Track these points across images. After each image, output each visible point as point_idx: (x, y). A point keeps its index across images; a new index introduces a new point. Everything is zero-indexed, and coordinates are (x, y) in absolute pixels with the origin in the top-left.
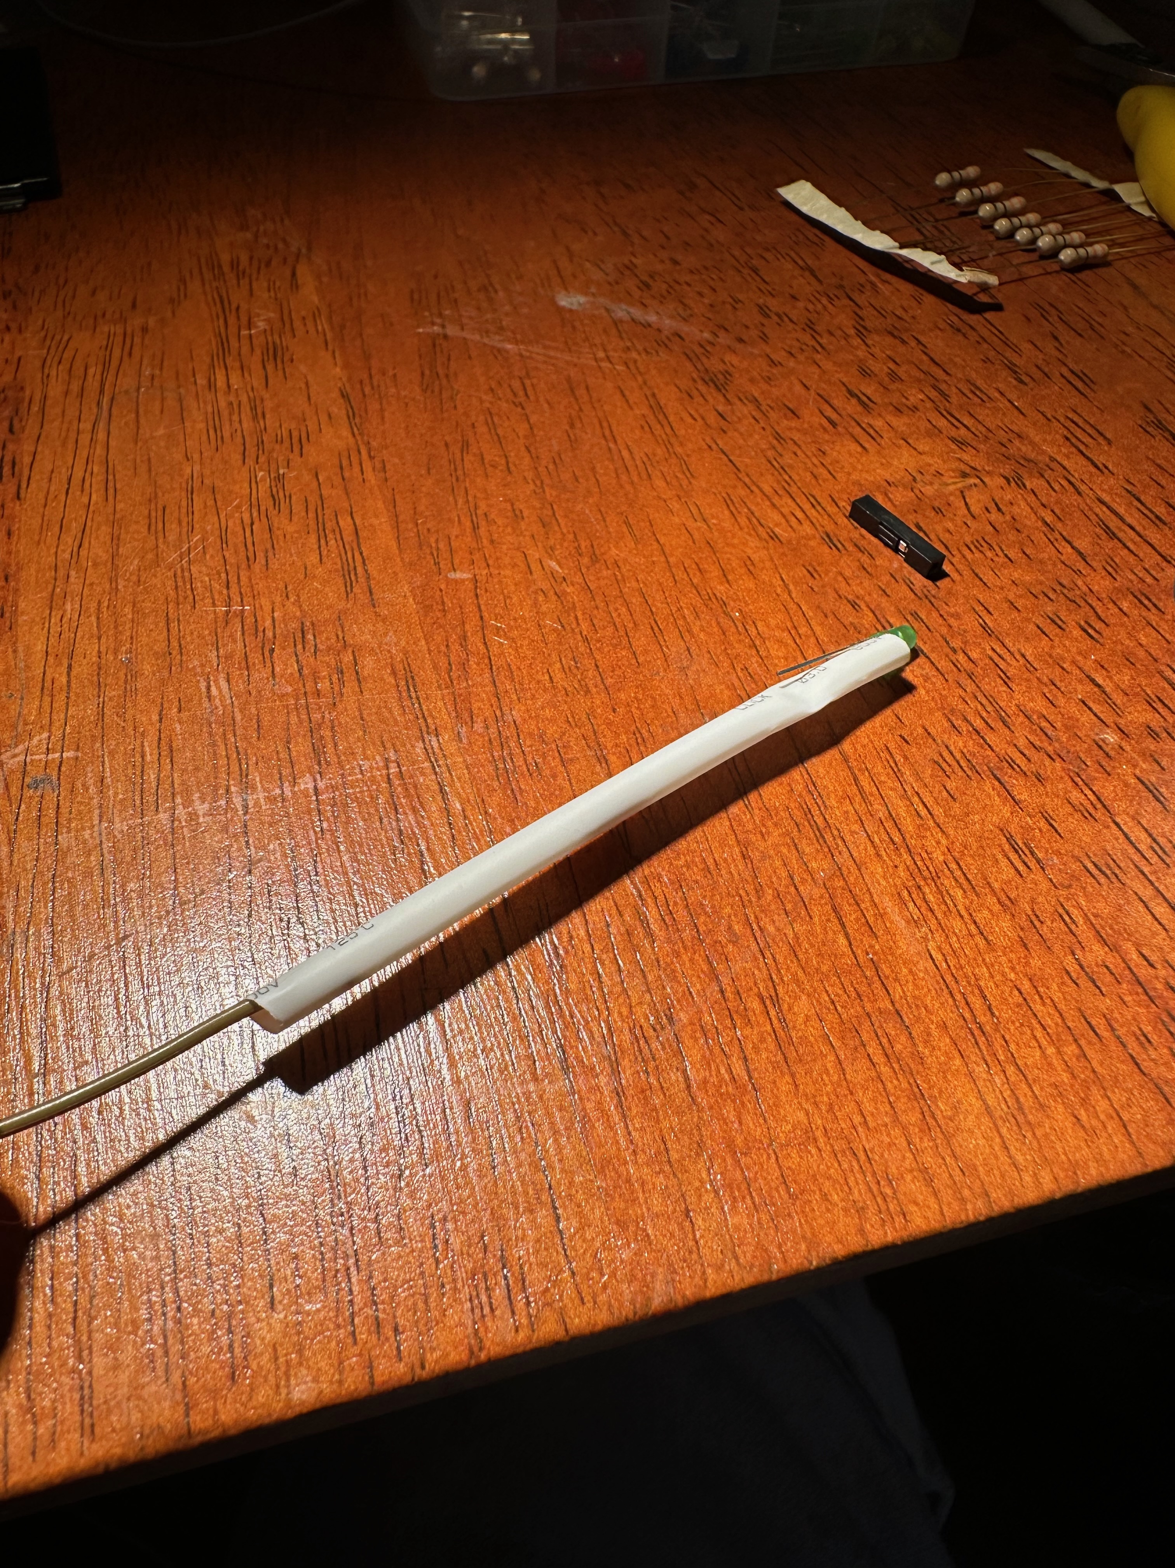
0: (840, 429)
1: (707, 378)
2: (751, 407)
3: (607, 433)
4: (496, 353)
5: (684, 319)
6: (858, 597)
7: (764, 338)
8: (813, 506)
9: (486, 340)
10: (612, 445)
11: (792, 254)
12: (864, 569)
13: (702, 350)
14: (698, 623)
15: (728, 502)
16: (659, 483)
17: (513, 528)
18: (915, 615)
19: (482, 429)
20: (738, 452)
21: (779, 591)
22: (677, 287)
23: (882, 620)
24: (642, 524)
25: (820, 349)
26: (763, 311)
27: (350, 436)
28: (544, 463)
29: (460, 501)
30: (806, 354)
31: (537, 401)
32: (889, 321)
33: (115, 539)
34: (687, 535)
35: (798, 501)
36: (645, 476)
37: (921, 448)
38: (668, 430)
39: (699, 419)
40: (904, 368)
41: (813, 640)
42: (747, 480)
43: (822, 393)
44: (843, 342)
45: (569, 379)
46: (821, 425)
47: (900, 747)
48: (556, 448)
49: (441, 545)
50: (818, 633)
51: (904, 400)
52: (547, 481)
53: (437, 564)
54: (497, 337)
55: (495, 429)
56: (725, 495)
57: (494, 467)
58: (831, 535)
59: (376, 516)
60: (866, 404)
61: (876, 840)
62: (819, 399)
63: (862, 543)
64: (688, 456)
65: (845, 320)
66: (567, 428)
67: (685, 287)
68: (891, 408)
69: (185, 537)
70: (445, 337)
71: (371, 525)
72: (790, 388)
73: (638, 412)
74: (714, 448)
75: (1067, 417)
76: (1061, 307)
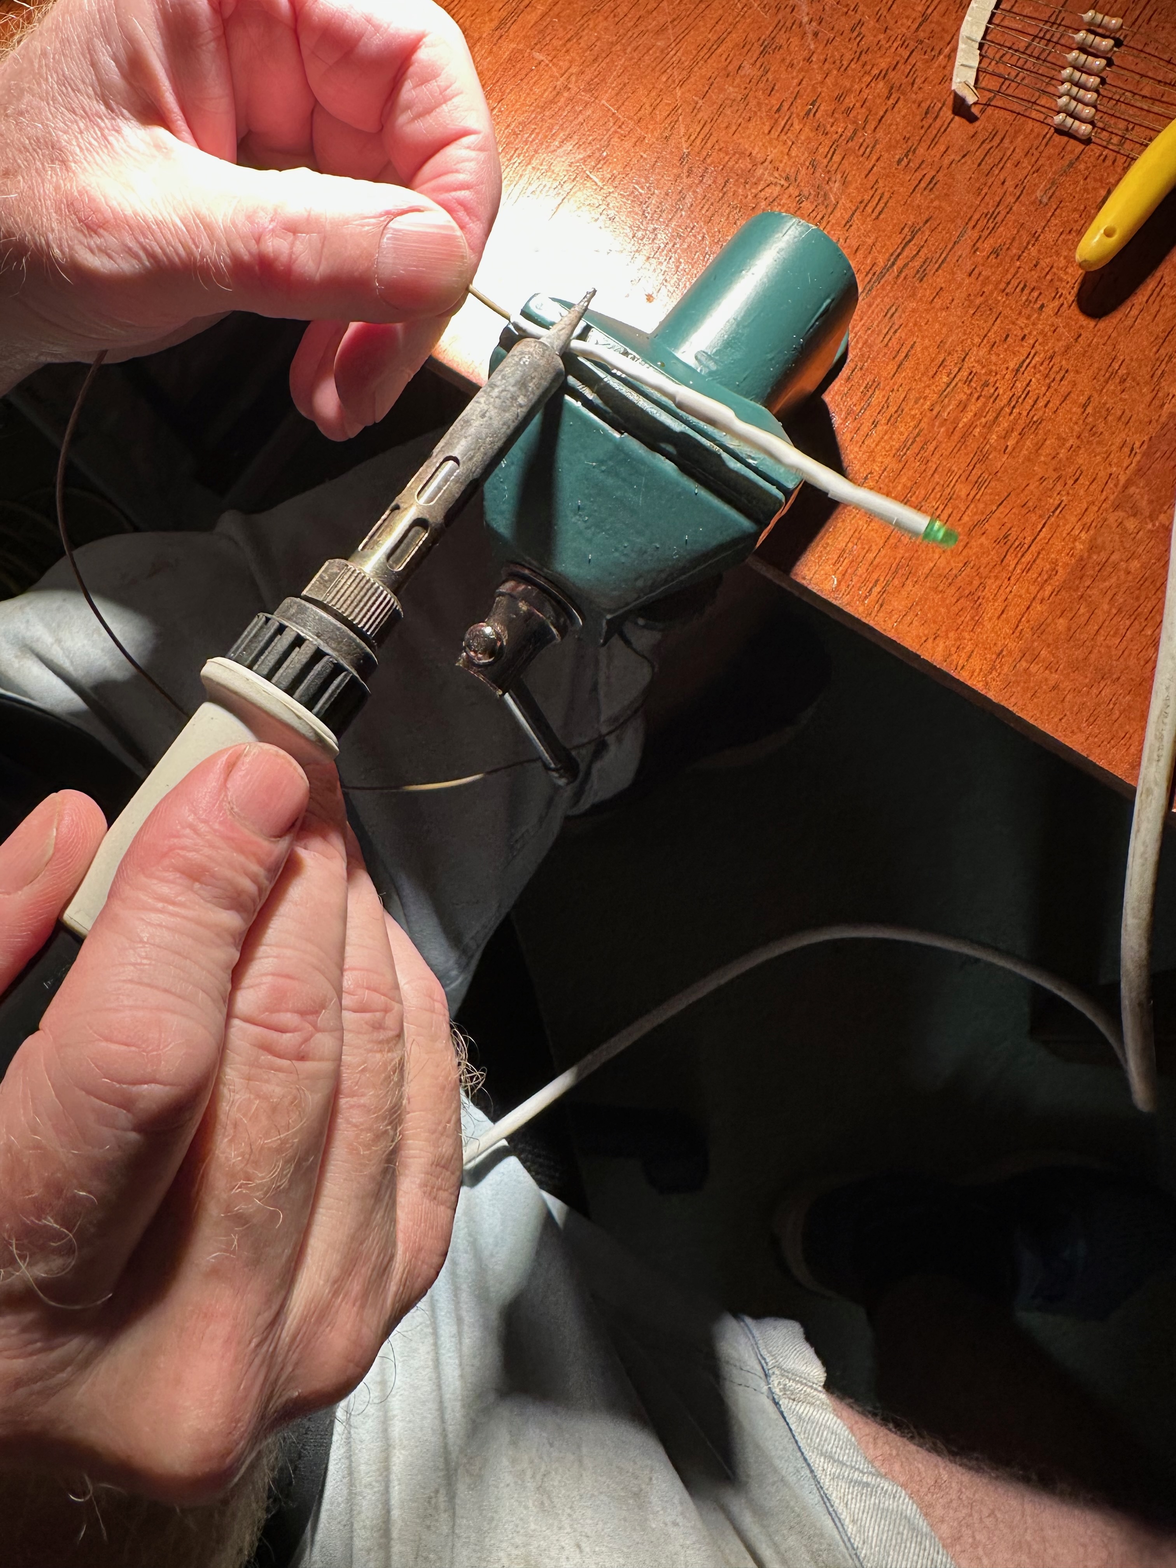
0: (777, 116)
1: (766, 43)
2: (759, 73)
8: (704, 138)
13: (789, 26)
20: (717, 90)
25: (842, 69)
26: (857, 26)
28: (636, 30)
29: (580, 23)
30: (832, 66)
35: (703, 131)
36: (663, 71)
37: (793, 151)
38: (707, 56)
39: (728, 61)
40: (862, 110)
42: (699, 105)
43: (801, 92)
46: (772, 107)
48: (649, 27)
53: (536, 44)
60: (809, 114)
62: (794, 93)
68: (816, 124)
72: (793, 78)
73: (710, 36)
74: (711, 80)
75: (883, 194)
76: (1007, 141)
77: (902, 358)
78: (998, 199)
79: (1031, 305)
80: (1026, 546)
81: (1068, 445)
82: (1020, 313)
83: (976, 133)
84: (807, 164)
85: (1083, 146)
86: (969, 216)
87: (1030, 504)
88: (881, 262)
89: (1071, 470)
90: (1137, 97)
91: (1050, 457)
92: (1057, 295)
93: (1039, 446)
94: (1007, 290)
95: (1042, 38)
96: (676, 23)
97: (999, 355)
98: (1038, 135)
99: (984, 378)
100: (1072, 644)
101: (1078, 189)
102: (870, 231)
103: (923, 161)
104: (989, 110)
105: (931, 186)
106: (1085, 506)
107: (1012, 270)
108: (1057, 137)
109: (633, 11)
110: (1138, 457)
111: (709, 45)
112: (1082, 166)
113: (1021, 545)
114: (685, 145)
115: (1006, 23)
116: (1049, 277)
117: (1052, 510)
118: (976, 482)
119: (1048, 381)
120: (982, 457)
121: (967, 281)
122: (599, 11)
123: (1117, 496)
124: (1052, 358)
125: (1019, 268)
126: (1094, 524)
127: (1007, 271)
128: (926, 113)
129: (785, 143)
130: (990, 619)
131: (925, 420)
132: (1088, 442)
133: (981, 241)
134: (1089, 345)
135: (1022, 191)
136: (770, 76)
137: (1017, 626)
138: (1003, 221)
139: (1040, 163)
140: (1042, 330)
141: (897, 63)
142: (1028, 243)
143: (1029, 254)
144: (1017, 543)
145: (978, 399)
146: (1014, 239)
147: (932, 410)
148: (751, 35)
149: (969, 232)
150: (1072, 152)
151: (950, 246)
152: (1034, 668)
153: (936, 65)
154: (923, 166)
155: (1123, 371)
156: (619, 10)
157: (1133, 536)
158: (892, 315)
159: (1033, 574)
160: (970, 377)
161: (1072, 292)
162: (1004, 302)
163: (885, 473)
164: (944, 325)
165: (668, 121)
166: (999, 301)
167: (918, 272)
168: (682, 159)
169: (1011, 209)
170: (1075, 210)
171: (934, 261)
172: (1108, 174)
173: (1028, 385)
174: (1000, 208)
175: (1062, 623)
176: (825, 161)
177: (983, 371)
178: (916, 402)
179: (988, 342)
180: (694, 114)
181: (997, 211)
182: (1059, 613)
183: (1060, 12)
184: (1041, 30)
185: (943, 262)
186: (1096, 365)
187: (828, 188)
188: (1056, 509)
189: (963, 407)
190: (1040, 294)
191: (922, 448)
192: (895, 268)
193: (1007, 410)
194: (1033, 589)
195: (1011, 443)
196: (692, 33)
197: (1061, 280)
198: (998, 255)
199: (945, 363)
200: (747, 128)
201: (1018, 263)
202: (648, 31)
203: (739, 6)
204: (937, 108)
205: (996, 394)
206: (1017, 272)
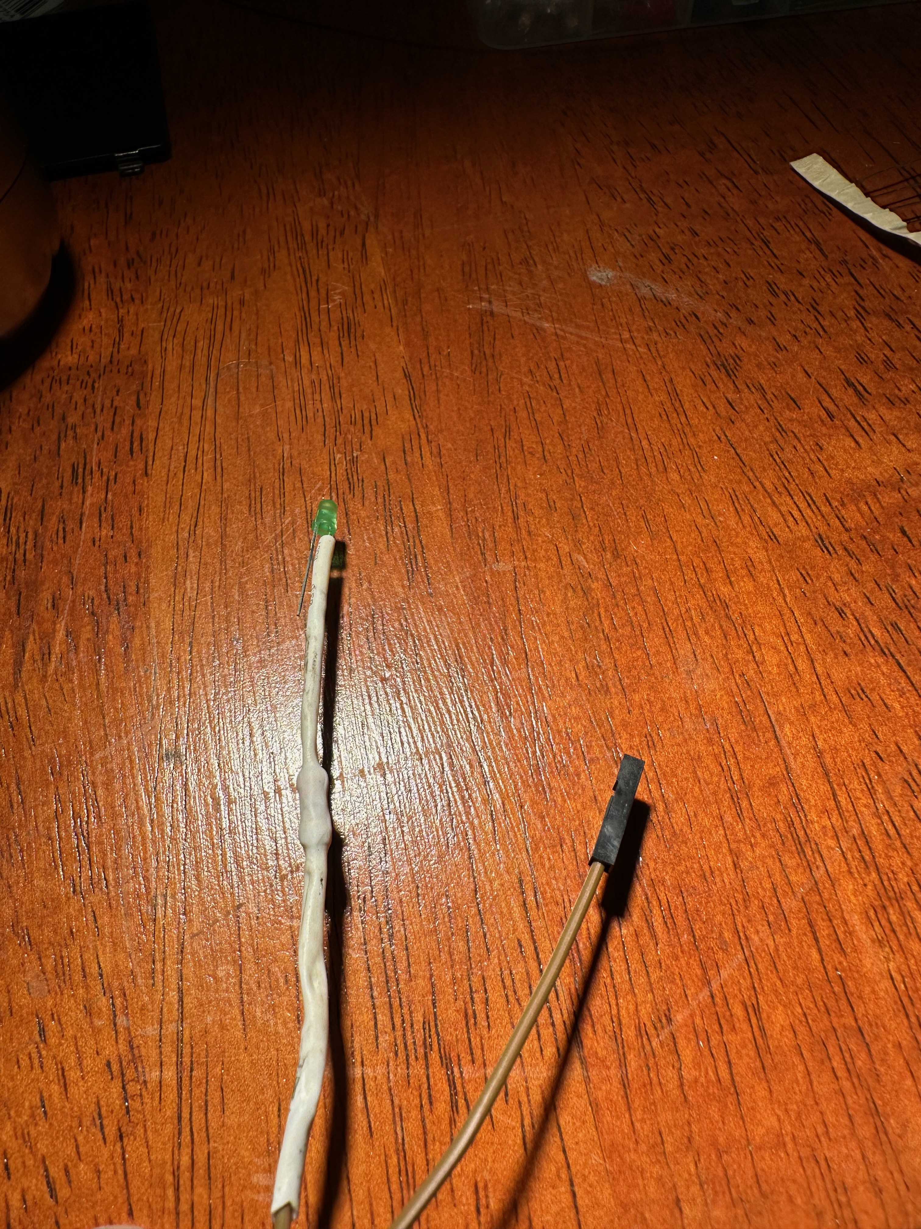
1: (719, 363)
2: (758, 396)
3: (630, 421)
4: (535, 331)
5: (701, 297)
6: (845, 605)
7: (772, 319)
8: (809, 505)
9: (526, 318)
10: (634, 435)
11: (801, 224)
12: (852, 574)
13: (715, 331)
14: (704, 625)
15: (733, 499)
16: (674, 476)
17: (547, 519)
18: (895, 626)
19: (523, 414)
20: (744, 445)
21: (775, 594)
22: (695, 261)
23: (865, 629)
24: (658, 520)
25: (822, 333)
26: (772, 288)
27: (412, 418)
28: (574, 450)
29: (503, 491)
30: (809, 337)
31: (570, 385)
32: (887, 300)
33: (224, 518)
34: (697, 533)
35: (796, 498)
36: (661, 469)
37: (909, 444)
38: (683, 419)
39: (710, 407)
40: (899, 355)
41: (802, 648)
42: (751, 474)
43: (822, 381)
44: (844, 325)
45: (597, 363)
46: (819, 416)
47: (874, 764)
49: (487, 535)
50: (808, 642)
51: (897, 391)
52: (577, 471)
54: (536, 315)
55: (533, 413)
56: (731, 491)
57: (532, 454)
58: (824, 536)
59: (434, 504)
60: (862, 393)
61: (849, 856)
62: (817, 385)
63: (851, 547)
64: (700, 447)
65: (845, 299)
66: (595, 414)
67: (702, 261)
68: (884, 400)
69: (278, 520)
70: (492, 314)
71: (429, 512)
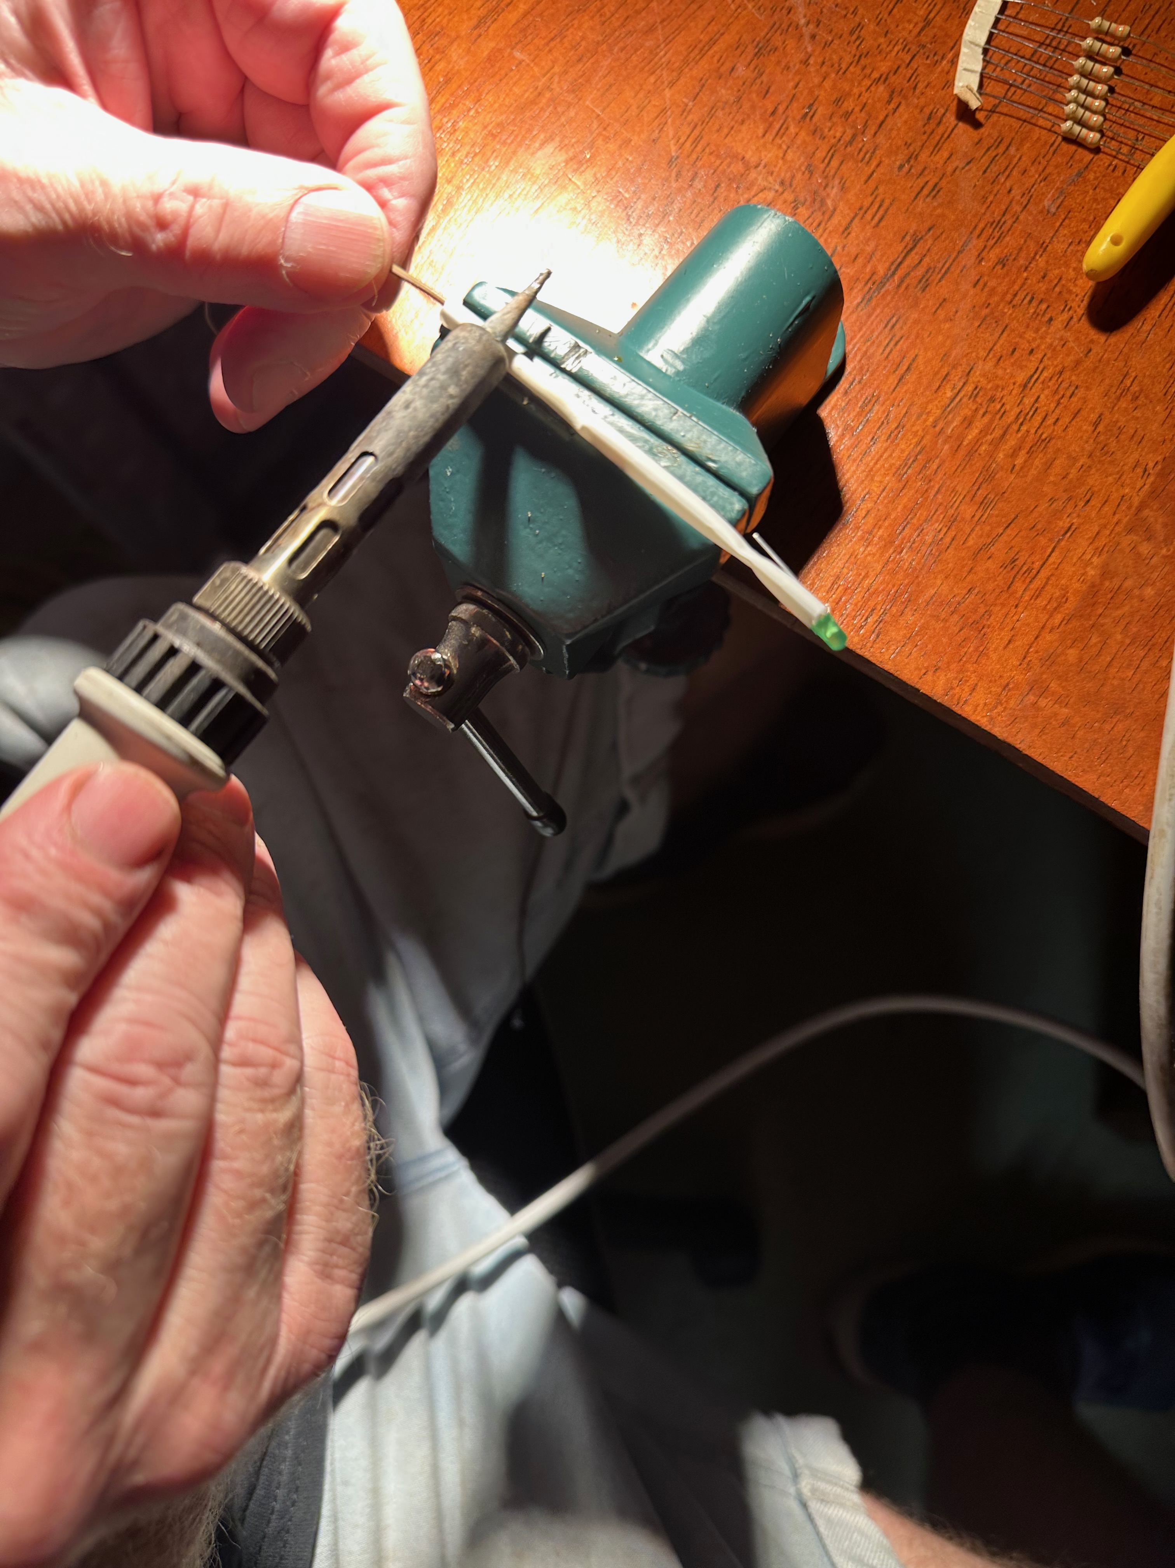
0: (771, 119)
44: (860, 78)
46: (766, 110)
48: (637, 28)
52: (611, 41)
53: (518, 43)
56: (668, 107)
57: (601, 15)
60: (808, 116)
62: (791, 97)
64: (686, 76)
65: (886, 67)
72: (788, 81)
73: (702, 37)
74: (703, 81)
75: (883, 201)
76: (1012, 150)
77: (902, 372)
78: (1003, 207)
79: (1039, 317)
80: (1034, 572)
81: (1079, 465)
82: (1028, 326)
83: (980, 140)
84: (803, 168)
85: (1092, 156)
86: (973, 224)
87: (1039, 526)
88: (881, 270)
89: (1083, 489)
90: (1146, 107)
91: (1060, 477)
92: (1067, 308)
93: (1049, 465)
94: (1014, 302)
95: (1049, 45)
96: (665, 23)
97: (1005, 370)
98: (1046, 143)
99: (990, 393)
100: (1083, 676)
101: (1087, 199)
102: (869, 239)
103: (925, 168)
104: (995, 117)
105: (934, 193)
106: (1096, 529)
107: (1019, 282)
108: (1065, 146)
109: (621, 11)
110: (1152, 479)
111: (700, 46)
112: (1091, 176)
113: (1029, 570)
114: (673, 148)
115: (1011, 29)
116: (1057, 289)
117: (1062, 533)
118: (981, 503)
119: (1057, 398)
120: (988, 475)
121: (972, 292)
122: (585, 11)
123: (1130, 519)
124: (1061, 373)
125: (1026, 279)
126: (1106, 549)
127: (1014, 282)
128: (929, 119)
129: (780, 147)
130: (996, 649)
131: (928, 437)
132: (1099, 461)
133: (986, 250)
134: (1100, 361)
135: (1029, 201)
136: (764, 78)
137: (1025, 658)
138: (1009, 230)
139: (1047, 171)
140: (1051, 345)
141: (899, 67)
142: (1036, 254)
143: (1037, 265)
144: (1025, 569)
145: (983, 415)
146: (1021, 249)
147: (935, 427)
148: (744, 37)
149: (975, 242)
150: (1081, 160)
151: (953, 256)
152: (1043, 702)
153: (939, 69)
154: (926, 173)
155: (1135, 388)
156: (606, 9)
157: (1147, 561)
158: (893, 327)
159: (1041, 602)
160: (975, 392)
161: (1082, 305)
162: (1011, 315)
163: (884, 494)
164: (948, 337)
165: (656, 122)
166: (1005, 313)
167: (920, 281)
168: (670, 162)
169: (1017, 218)
170: (1084, 220)
171: (937, 270)
172: (1118, 185)
173: (1037, 400)
174: (1007, 217)
175: (1072, 654)
176: (822, 166)
177: (989, 387)
178: (918, 419)
179: (994, 356)
180: (683, 117)
181: (1003, 220)
182: (1069, 642)
183: (1067, 19)
184: (1047, 38)
185: (946, 273)
186: (1107, 381)
187: (824, 194)
188: (1066, 533)
189: (968, 422)
190: (1048, 307)
191: (925, 466)
192: (896, 278)
193: (1015, 427)
194: (1043, 617)
195: (1019, 461)
196: (683, 33)
197: (1070, 292)
198: (1004, 266)
199: (948, 378)
200: (740, 131)
201: (1025, 274)
202: (635, 31)
203: (733, 7)
204: (939, 114)
205: (1002, 411)
206: (1024, 284)
